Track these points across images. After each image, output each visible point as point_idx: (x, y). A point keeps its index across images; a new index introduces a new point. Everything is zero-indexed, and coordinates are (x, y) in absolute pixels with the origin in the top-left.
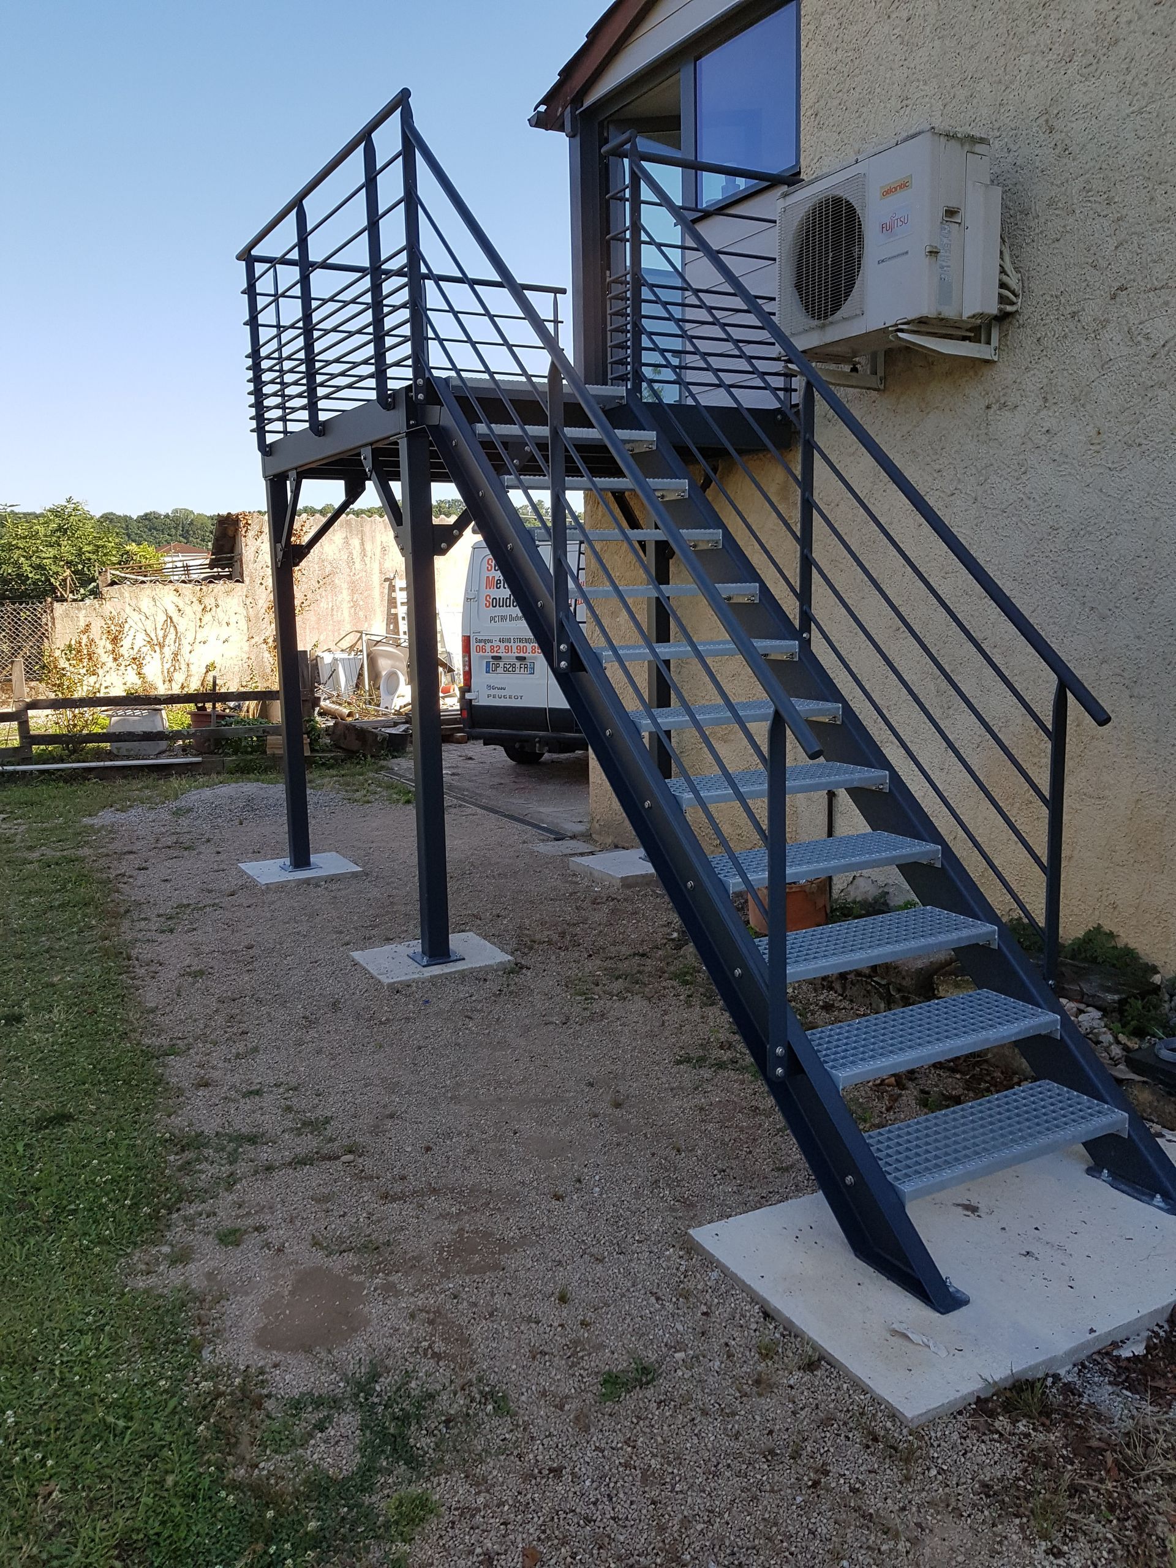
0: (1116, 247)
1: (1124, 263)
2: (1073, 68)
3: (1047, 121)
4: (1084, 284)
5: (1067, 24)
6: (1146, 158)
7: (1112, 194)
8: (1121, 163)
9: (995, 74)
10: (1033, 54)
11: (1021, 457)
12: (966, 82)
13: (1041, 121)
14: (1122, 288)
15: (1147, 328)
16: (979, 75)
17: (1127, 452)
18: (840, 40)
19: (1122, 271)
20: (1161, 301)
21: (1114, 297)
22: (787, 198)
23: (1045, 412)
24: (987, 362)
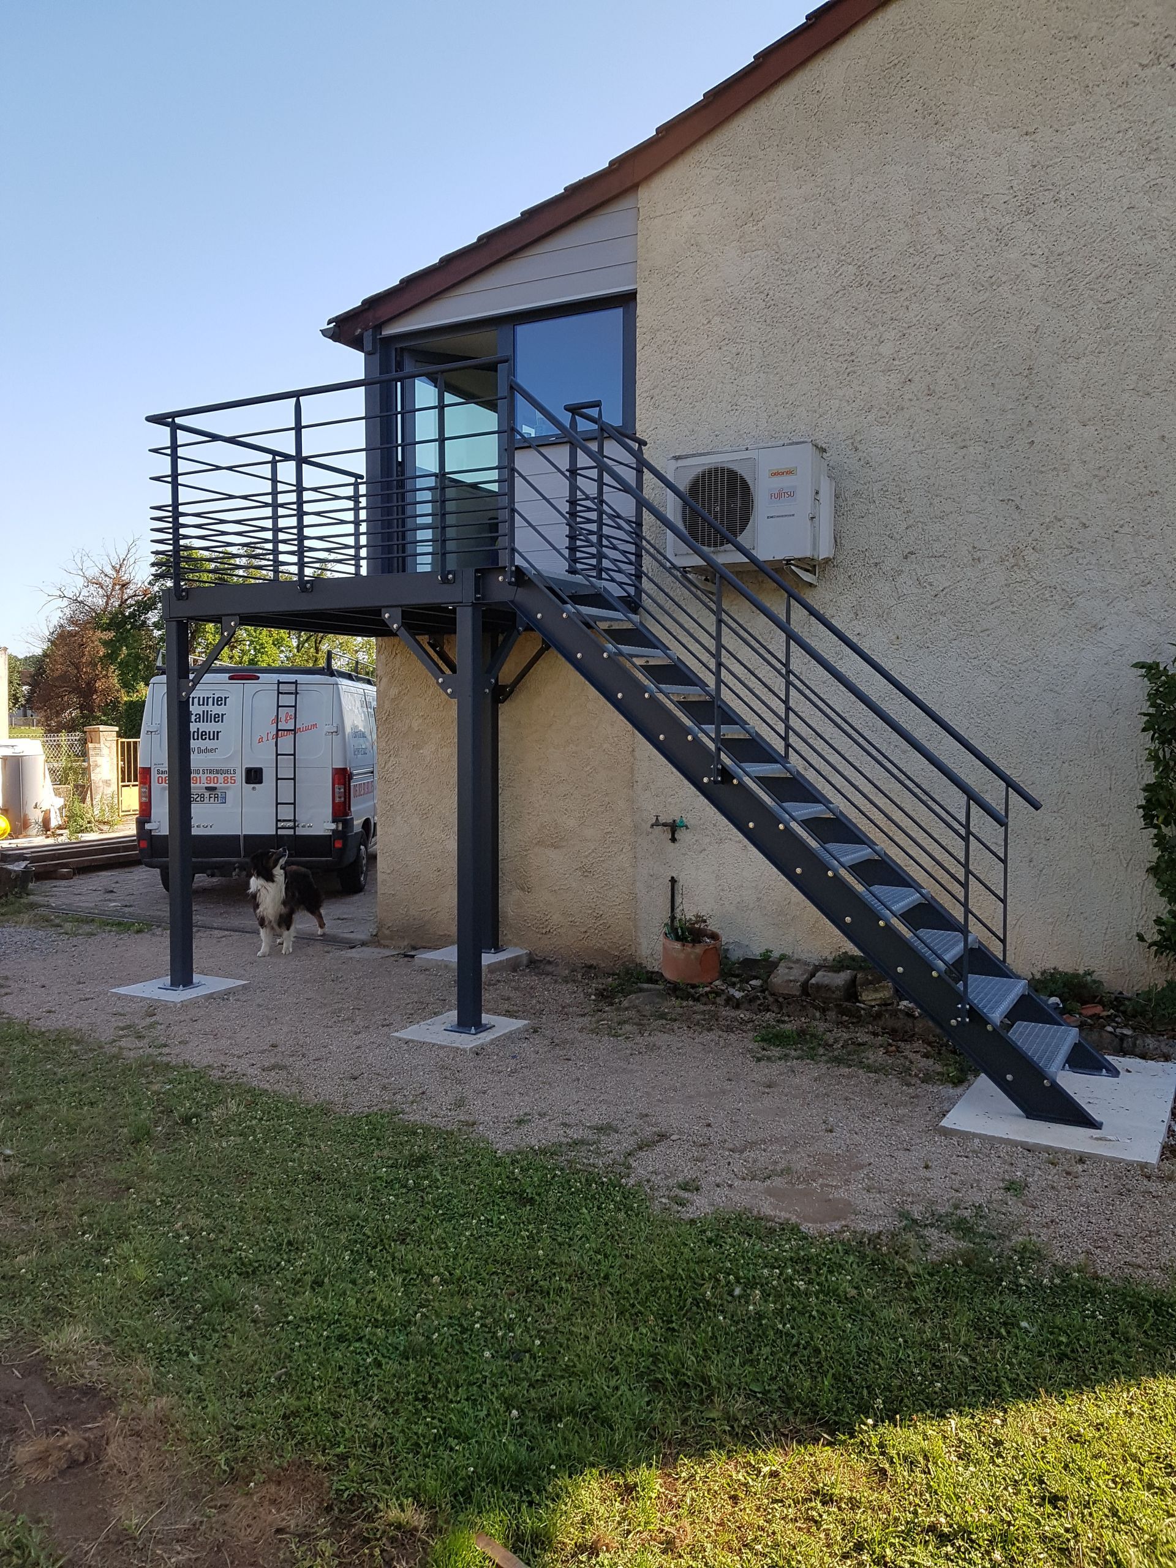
0: (907, 528)
1: (913, 538)
2: (871, 417)
3: (853, 443)
4: (883, 547)
5: (865, 389)
6: (926, 479)
7: (903, 496)
8: (909, 479)
9: (811, 405)
10: (841, 400)
11: (838, 649)
12: (788, 406)
13: (849, 442)
14: (912, 553)
15: (931, 579)
16: (798, 403)
17: (919, 651)
18: (674, 352)
19: (911, 543)
20: (939, 564)
21: (906, 557)
22: (679, 461)
23: (856, 622)
24: (811, 585)
